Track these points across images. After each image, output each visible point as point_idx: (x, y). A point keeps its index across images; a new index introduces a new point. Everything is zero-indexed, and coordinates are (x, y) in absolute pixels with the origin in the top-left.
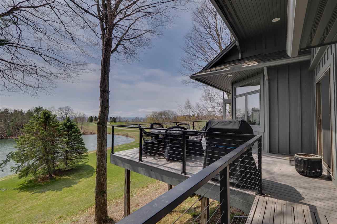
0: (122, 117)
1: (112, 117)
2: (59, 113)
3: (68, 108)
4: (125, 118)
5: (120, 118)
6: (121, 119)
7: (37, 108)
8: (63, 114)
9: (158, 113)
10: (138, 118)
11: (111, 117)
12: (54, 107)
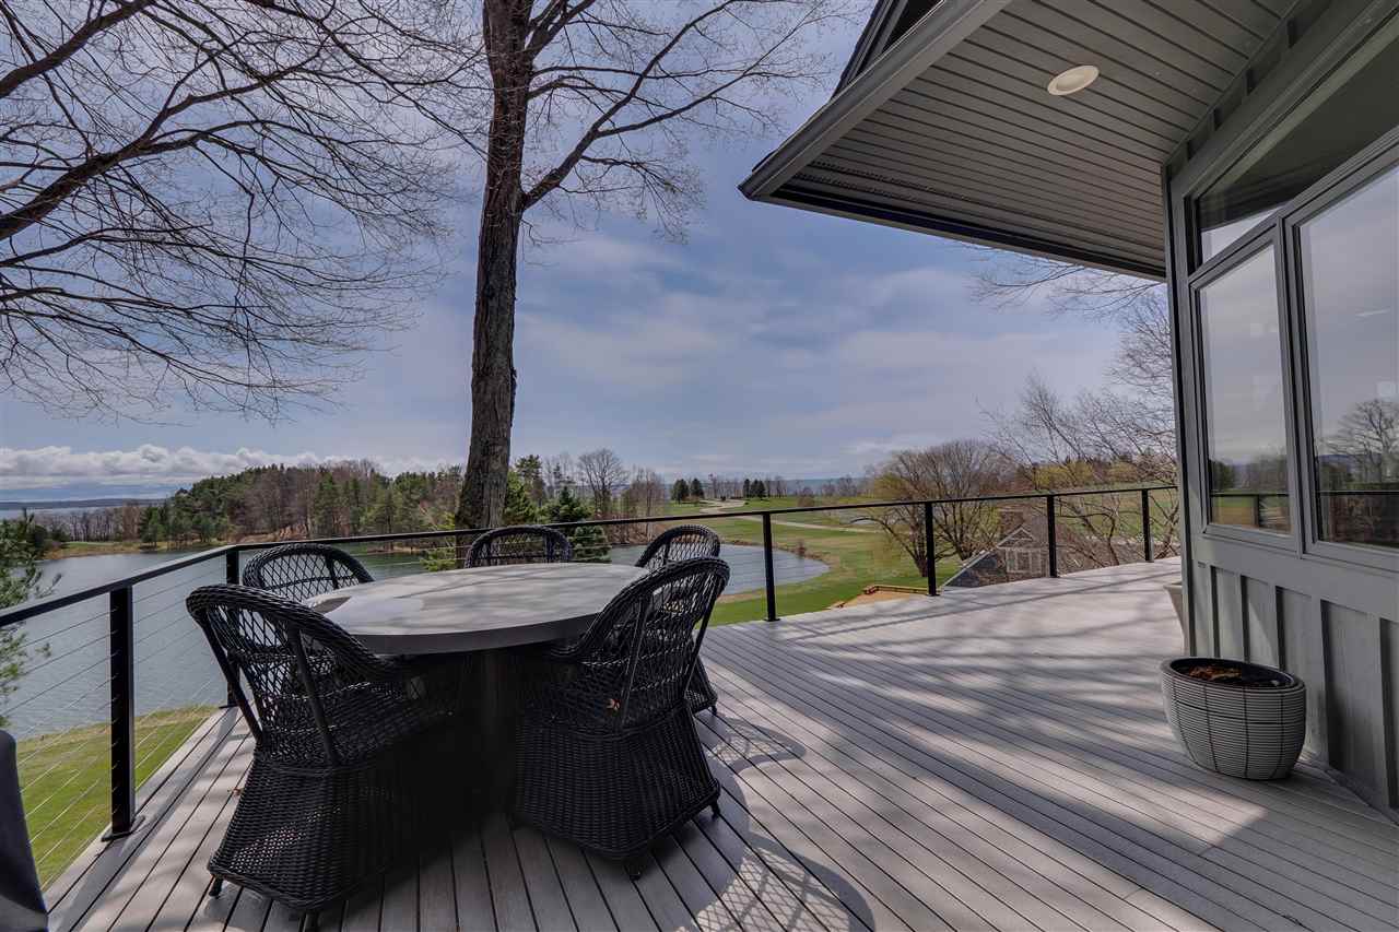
0: (788, 479)
1: (752, 480)
2: (582, 474)
3: (604, 456)
4: (798, 482)
5: (779, 483)
6: (782, 485)
7: (524, 460)
8: (593, 475)
9: (920, 455)
10: (849, 480)
11: (747, 481)
12: (566, 456)
